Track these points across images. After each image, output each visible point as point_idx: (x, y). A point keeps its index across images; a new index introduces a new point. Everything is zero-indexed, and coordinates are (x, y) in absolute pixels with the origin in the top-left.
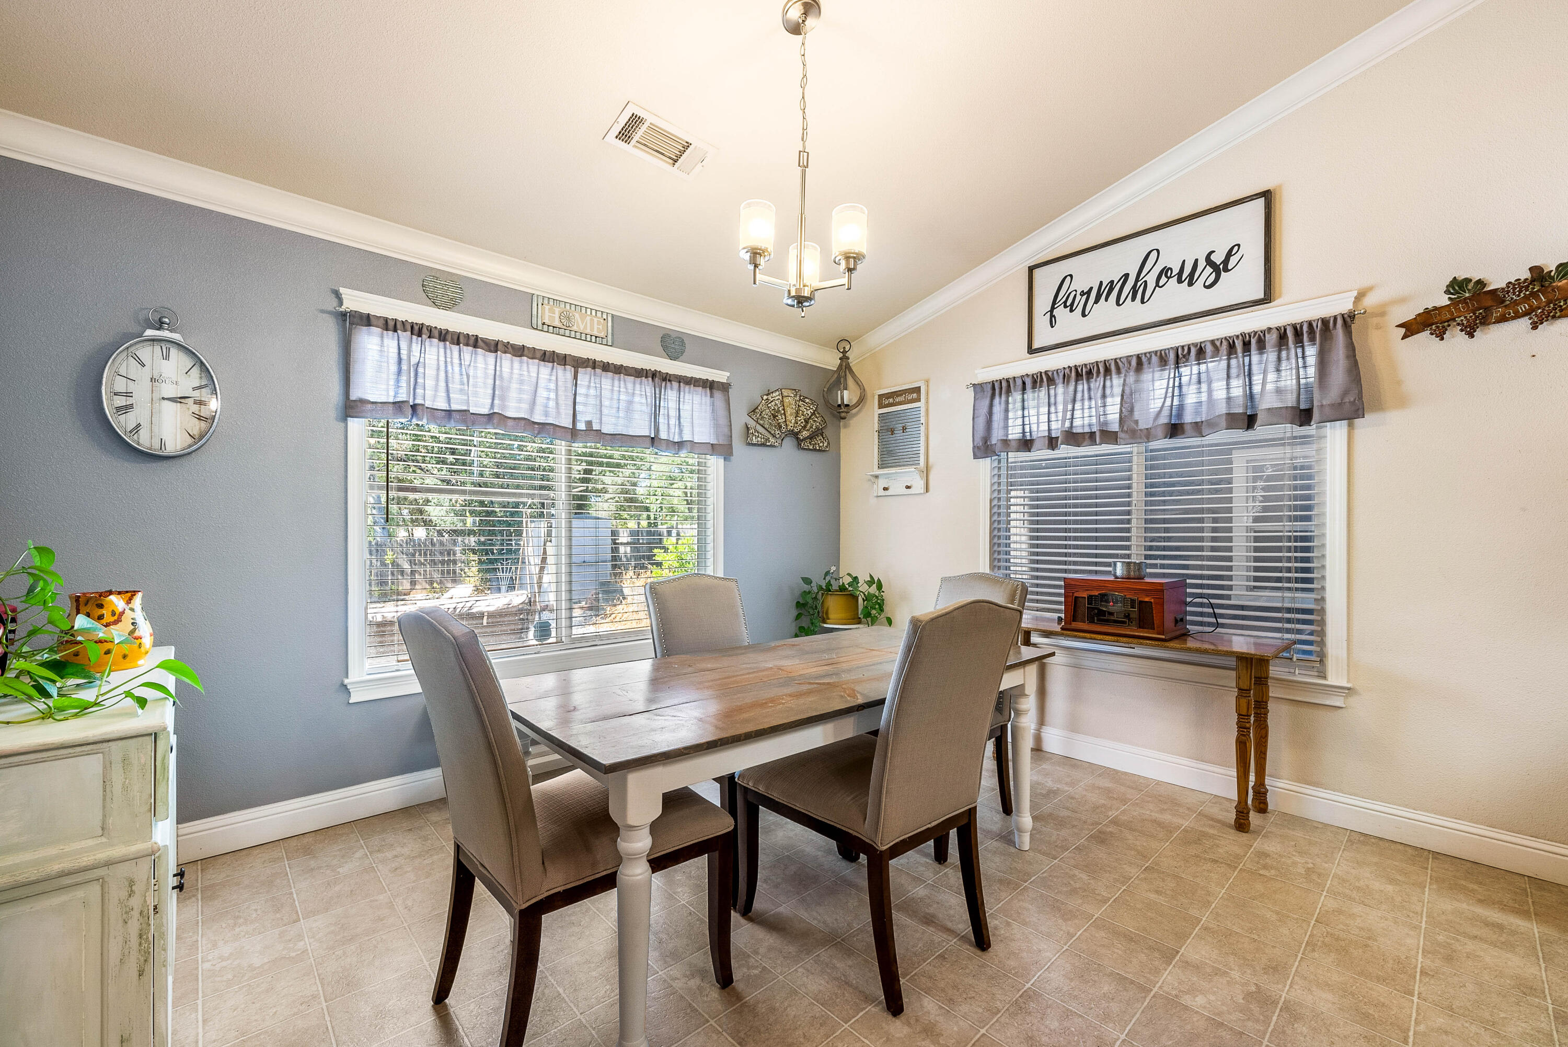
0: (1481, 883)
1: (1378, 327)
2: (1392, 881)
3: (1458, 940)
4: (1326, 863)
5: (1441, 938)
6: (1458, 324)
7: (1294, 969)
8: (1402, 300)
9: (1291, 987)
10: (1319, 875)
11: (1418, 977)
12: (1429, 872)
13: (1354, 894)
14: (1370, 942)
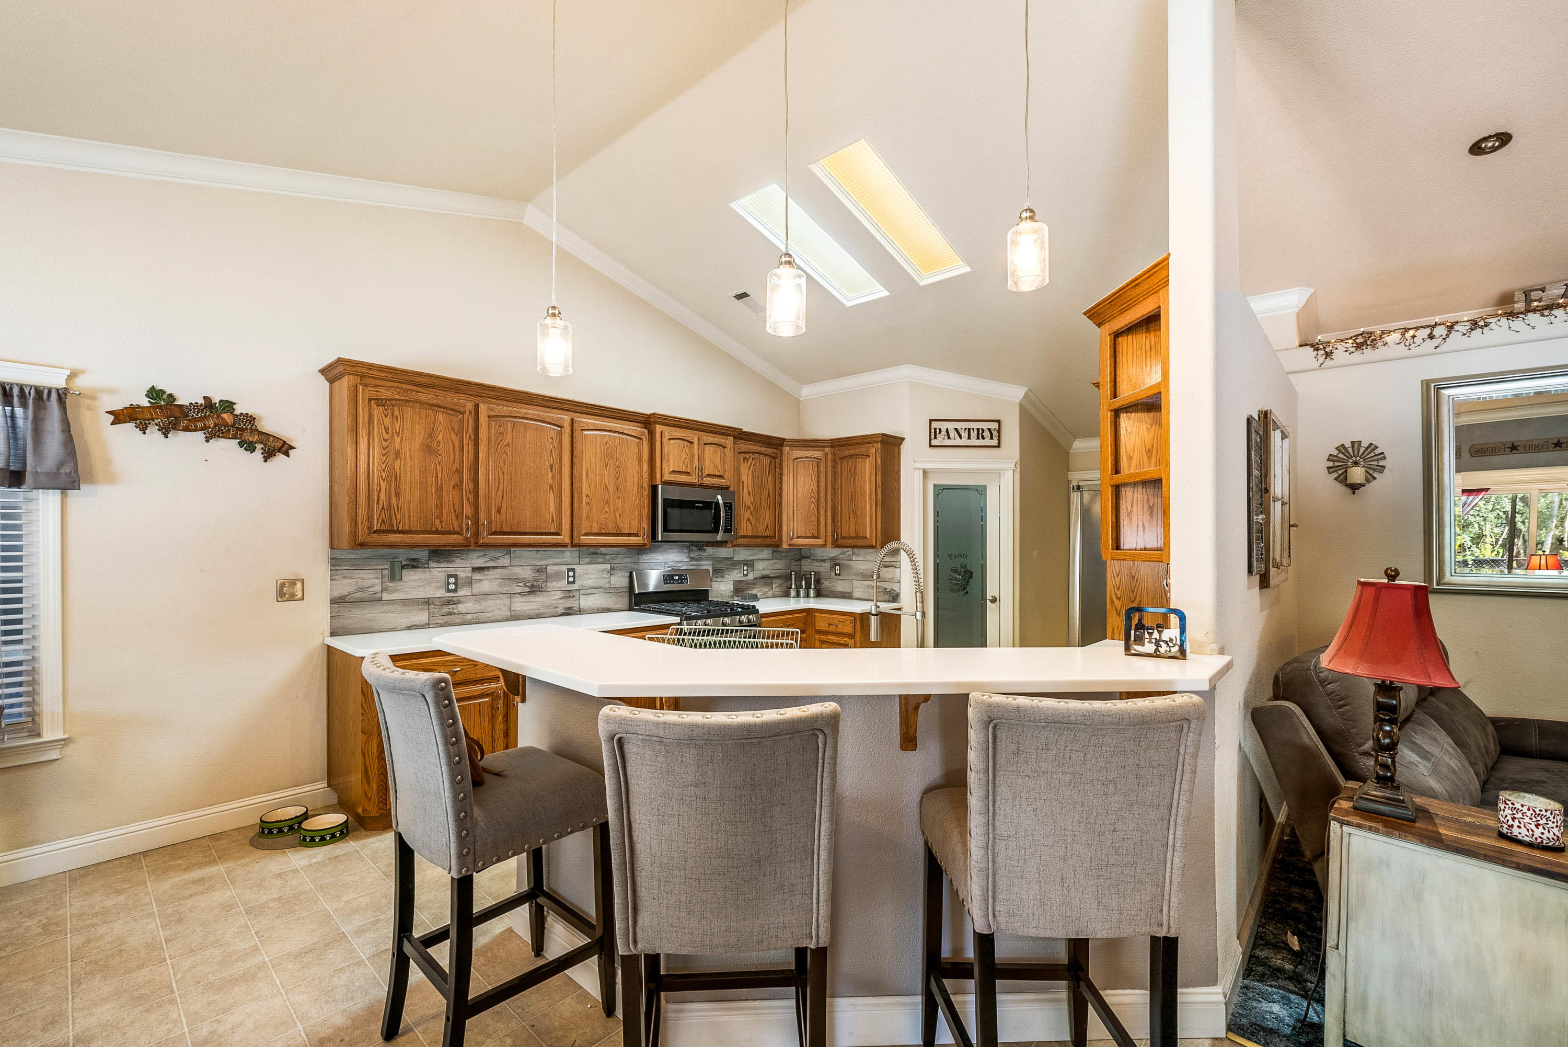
0: (182, 857)
1: (89, 408)
2: (119, 892)
3: (181, 905)
4: (58, 910)
5: (170, 911)
6: (157, 425)
7: (70, 1010)
8: (111, 391)
9: (74, 1023)
10: (57, 924)
11: (165, 947)
12: (145, 869)
13: (95, 920)
14: (123, 947)
